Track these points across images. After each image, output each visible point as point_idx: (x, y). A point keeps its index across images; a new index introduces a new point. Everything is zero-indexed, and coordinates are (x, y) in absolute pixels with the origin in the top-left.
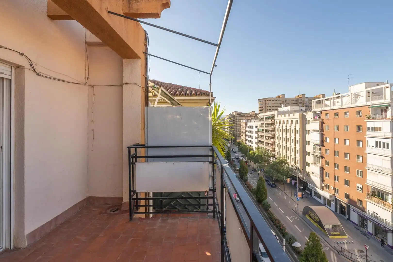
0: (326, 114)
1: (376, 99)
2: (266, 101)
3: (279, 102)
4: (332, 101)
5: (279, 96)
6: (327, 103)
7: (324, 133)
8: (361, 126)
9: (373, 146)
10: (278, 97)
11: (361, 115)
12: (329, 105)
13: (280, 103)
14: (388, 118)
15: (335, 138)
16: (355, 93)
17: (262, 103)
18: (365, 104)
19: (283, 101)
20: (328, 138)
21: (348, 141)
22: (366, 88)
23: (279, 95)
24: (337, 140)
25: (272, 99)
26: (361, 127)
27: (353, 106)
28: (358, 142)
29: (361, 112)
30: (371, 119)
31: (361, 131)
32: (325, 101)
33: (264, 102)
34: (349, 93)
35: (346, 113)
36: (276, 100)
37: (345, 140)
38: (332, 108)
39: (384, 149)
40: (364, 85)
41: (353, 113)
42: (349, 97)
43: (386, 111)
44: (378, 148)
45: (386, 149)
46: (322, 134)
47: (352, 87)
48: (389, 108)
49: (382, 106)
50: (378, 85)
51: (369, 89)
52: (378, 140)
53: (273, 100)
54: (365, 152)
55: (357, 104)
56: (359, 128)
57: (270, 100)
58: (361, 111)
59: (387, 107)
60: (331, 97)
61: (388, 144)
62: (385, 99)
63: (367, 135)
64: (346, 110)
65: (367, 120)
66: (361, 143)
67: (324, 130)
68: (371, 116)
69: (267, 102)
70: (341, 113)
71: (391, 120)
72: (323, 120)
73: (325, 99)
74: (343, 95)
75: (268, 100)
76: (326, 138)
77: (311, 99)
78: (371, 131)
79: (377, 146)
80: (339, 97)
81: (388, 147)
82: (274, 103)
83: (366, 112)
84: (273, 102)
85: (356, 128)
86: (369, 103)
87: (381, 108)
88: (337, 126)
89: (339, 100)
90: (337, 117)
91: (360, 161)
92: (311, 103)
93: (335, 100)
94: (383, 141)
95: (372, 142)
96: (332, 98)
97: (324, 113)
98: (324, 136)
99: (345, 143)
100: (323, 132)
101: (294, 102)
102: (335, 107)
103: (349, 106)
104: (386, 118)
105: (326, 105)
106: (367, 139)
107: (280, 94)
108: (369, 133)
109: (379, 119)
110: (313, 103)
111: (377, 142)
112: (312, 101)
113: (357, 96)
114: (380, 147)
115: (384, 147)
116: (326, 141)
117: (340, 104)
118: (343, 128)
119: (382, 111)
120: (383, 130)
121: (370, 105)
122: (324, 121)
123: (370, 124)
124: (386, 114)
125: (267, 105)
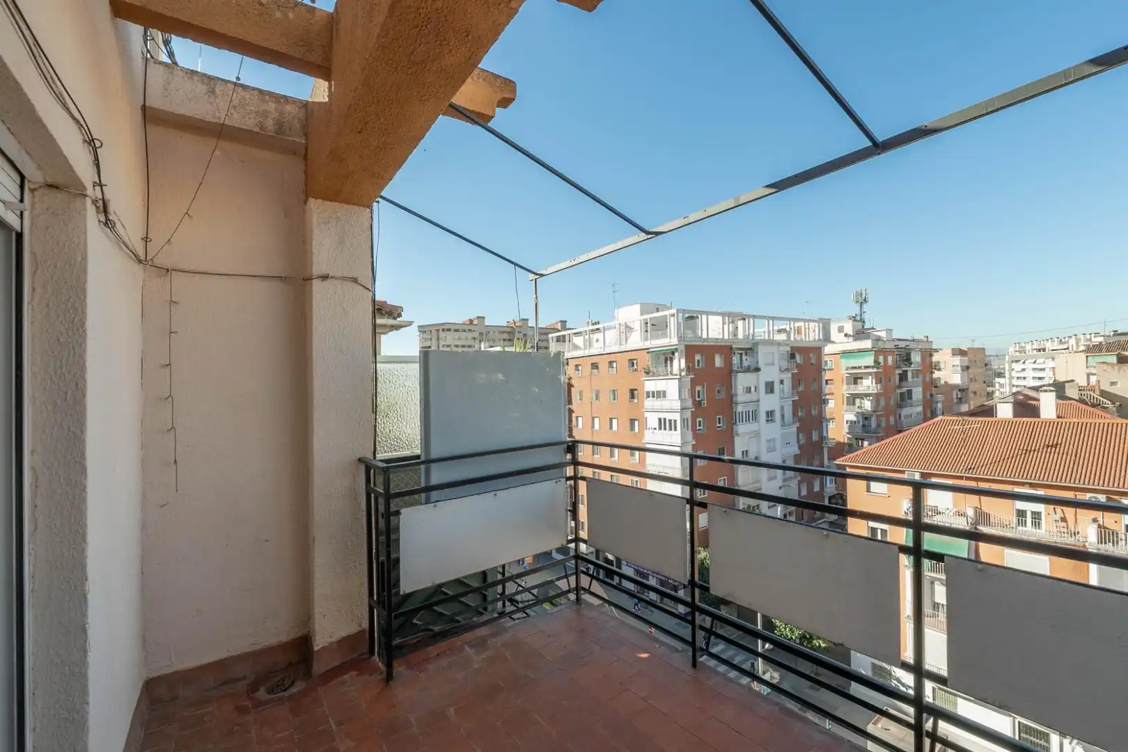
0: (577, 366)
1: (657, 337)
2: (438, 330)
3: (470, 335)
4: (587, 337)
5: (471, 321)
6: (578, 341)
7: (573, 407)
8: (636, 390)
9: (655, 429)
10: (468, 323)
11: (635, 367)
12: (582, 346)
13: (474, 338)
14: (674, 373)
15: (593, 418)
16: (626, 323)
17: (430, 337)
18: (640, 345)
19: (480, 333)
20: (580, 419)
21: (615, 422)
22: (642, 314)
23: (472, 318)
24: (597, 421)
25: (453, 327)
26: (636, 392)
27: (623, 348)
28: (632, 421)
29: (635, 362)
30: (651, 376)
31: (636, 401)
32: (574, 338)
33: (434, 333)
34: (616, 323)
35: (611, 363)
36: (465, 331)
37: (611, 420)
38: (587, 352)
39: (670, 432)
40: (637, 308)
41: (623, 361)
42: (615, 330)
43: (671, 360)
44: (662, 431)
45: (673, 432)
46: (570, 409)
47: (620, 310)
48: (676, 354)
49: (666, 350)
50: (658, 310)
51: (648, 317)
52: (662, 416)
53: (456, 330)
54: (643, 441)
55: (630, 346)
56: (632, 393)
57: (449, 330)
58: (635, 359)
59: (673, 353)
60: (586, 329)
61: (675, 421)
62: (670, 338)
63: (646, 407)
64: (612, 358)
65: (646, 377)
66: (636, 422)
67: (573, 400)
68: (651, 369)
69: (442, 334)
70: (603, 365)
71: (678, 377)
72: (570, 379)
73: (575, 334)
74: (606, 325)
75: (443, 330)
76: (577, 417)
77: (547, 331)
78: (651, 398)
79: (660, 428)
80: (597, 329)
81: (676, 429)
82: (460, 338)
83: (645, 361)
84: (457, 335)
85: (628, 395)
86: (647, 344)
87: (664, 354)
88: (596, 391)
89: (599, 336)
90: (595, 371)
91: (635, 460)
92: (548, 341)
93: (591, 336)
94: (669, 416)
95: (652, 420)
96: (586, 331)
97: (572, 363)
98: (574, 415)
99: (611, 428)
100: (571, 406)
101: (506, 336)
102: (593, 351)
103: (616, 349)
104: (672, 374)
105: (576, 347)
106: (647, 415)
107: (473, 315)
108: (649, 403)
109: (664, 376)
110: (550, 341)
111: (660, 419)
112: (550, 336)
113: (629, 329)
114: (665, 429)
115: (671, 429)
116: (577, 426)
117: (601, 344)
118: (606, 397)
119: (666, 360)
120: (669, 396)
121: (648, 349)
122: (573, 382)
123: (651, 385)
124: (672, 366)
125: (442, 343)
